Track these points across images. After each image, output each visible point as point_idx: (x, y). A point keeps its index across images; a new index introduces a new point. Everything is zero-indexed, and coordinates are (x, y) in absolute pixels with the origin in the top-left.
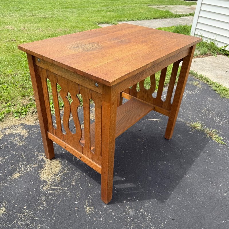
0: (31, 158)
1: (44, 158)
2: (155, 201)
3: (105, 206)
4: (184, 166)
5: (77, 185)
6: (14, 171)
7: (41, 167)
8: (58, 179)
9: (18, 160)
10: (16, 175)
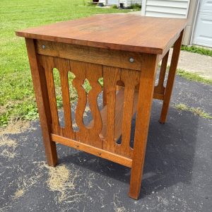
0: (30, 170)
1: (47, 166)
2: (181, 184)
3: (136, 203)
5: (95, 187)
6: (15, 188)
7: (46, 177)
8: (71, 185)
9: (15, 174)
10: (20, 193)
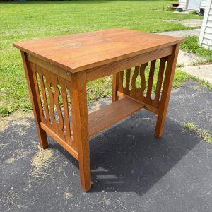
1: (39, 147)
3: (84, 194)
4: (170, 163)
5: (62, 172)
7: (34, 154)
8: (47, 165)
